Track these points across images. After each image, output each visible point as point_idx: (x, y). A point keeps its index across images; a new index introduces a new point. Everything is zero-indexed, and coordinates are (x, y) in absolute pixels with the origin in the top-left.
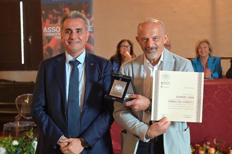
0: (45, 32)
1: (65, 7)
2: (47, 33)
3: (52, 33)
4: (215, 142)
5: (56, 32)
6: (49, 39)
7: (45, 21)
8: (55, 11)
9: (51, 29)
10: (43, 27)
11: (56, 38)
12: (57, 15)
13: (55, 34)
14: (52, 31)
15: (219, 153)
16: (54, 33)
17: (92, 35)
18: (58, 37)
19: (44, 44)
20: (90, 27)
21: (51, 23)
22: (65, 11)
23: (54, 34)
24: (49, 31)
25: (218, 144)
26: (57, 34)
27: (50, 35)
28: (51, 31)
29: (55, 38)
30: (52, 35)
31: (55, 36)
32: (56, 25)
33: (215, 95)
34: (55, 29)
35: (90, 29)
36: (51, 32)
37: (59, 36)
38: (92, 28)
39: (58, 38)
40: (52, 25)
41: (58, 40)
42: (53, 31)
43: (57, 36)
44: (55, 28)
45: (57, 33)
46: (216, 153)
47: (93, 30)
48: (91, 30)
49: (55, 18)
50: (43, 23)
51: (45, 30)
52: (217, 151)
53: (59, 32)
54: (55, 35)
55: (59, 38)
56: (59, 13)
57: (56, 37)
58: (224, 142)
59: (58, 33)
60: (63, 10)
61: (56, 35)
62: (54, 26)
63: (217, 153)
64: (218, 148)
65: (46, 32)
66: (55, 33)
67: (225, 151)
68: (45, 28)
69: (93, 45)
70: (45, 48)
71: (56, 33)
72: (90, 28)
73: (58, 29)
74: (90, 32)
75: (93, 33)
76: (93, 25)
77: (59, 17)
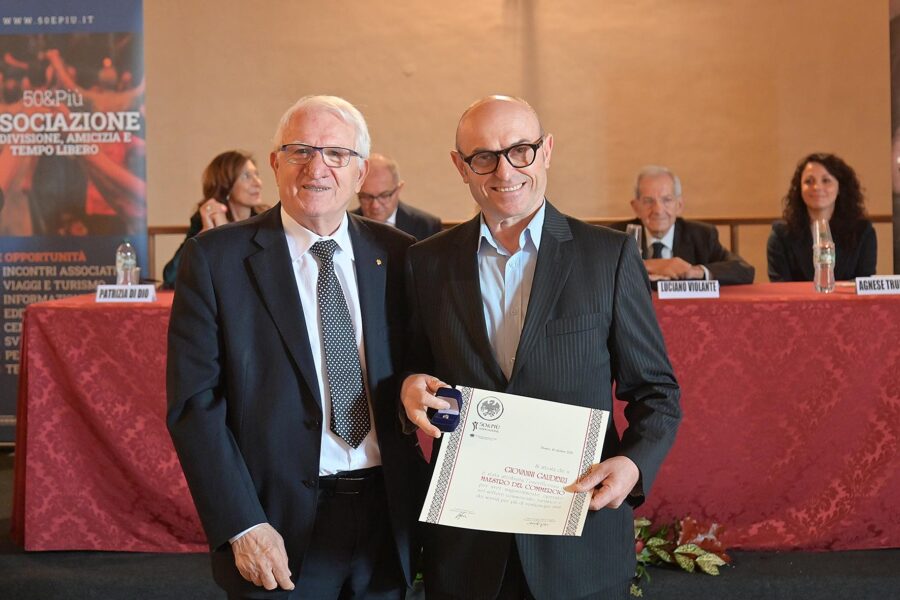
1: (45, 49)
3: (1, 136)
5: (14, 131)
8: (9, 59)
11: (14, 153)
12: (18, 75)
13: (12, 140)
14: (3, 129)
16: (6, 133)
17: (140, 142)
18: (21, 148)
20: (133, 117)
22: (47, 62)
23: (8, 139)
26: (20, 139)
29: (11, 151)
30: (2, 142)
31: (13, 144)
32: (14, 107)
34: (12, 122)
35: (134, 124)
37: (26, 145)
38: (141, 121)
39: (21, 153)
41: (24, 157)
42: (5, 127)
43: (19, 144)
44: (9, 117)
45: (18, 136)
47: (143, 127)
48: (137, 127)
49: (11, 84)
53: (24, 133)
54: (9, 142)
56: (24, 66)
57: (14, 148)
59: (22, 136)
60: (41, 56)
61: (16, 141)
62: (7, 112)
66: (9, 136)
69: (144, 178)
71: (13, 135)
72: (135, 121)
73: (21, 123)
74: (133, 133)
75: (144, 138)
76: (143, 109)
77: (26, 81)
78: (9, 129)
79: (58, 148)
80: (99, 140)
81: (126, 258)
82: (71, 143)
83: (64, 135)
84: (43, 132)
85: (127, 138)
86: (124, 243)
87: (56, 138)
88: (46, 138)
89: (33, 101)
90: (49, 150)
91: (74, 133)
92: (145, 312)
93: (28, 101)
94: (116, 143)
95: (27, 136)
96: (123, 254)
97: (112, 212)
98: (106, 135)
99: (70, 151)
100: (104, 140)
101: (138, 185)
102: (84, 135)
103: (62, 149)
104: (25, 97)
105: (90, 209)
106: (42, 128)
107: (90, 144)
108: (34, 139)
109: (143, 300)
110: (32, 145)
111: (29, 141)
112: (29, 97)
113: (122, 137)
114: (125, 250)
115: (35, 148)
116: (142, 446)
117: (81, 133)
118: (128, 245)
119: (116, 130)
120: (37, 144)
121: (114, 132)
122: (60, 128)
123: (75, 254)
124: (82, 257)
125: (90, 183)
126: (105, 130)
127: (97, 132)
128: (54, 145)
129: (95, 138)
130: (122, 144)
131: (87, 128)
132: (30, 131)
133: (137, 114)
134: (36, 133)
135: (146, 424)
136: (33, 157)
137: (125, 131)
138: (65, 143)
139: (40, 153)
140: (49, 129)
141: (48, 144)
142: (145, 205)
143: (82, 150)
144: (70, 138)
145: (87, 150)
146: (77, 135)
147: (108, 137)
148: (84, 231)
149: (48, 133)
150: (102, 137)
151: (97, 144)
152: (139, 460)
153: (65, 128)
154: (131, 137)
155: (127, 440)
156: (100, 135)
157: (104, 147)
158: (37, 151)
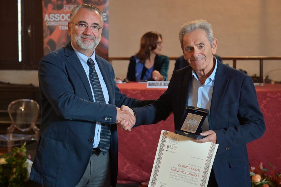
0: (47, 20)
2: (49, 21)
3: (55, 22)
4: (261, 167)
5: (60, 21)
6: (52, 29)
7: (46, 6)
9: (55, 17)
10: (44, 14)
11: (60, 29)
13: (60, 24)
14: (56, 20)
15: (266, 182)
16: (57, 21)
17: (107, 25)
18: (63, 27)
19: (44, 35)
21: (54, 9)
24: (52, 19)
25: (265, 170)
26: (62, 24)
27: (53, 24)
28: (54, 19)
29: (59, 28)
30: (56, 24)
31: (60, 25)
32: (61, 11)
33: (263, 105)
34: (59, 17)
36: (55, 21)
37: (64, 26)
39: (63, 29)
40: (55, 11)
41: (63, 31)
42: (57, 19)
43: (62, 25)
44: (59, 15)
46: (262, 182)
47: (108, 18)
48: (105, 19)
49: (59, 2)
50: (44, 9)
51: (46, 17)
52: (263, 179)
53: (64, 21)
54: (58, 24)
55: (64, 28)
57: (60, 27)
58: (273, 167)
59: (63, 22)
61: (61, 24)
62: (57, 13)
63: (264, 181)
64: (265, 174)
65: (48, 20)
67: (275, 178)
68: (47, 15)
69: (108, 39)
70: (46, 40)
71: (60, 22)
72: (105, 17)
73: (63, 17)
76: (108, 12)
77: (65, 2)
78: (59, 20)
89: (67, 9)
93: (65, 9)
95: (65, 22)
104: (64, 8)
111: (66, 24)
112: (66, 8)
133: (105, 14)
136: (67, 30)
154: (104, 23)
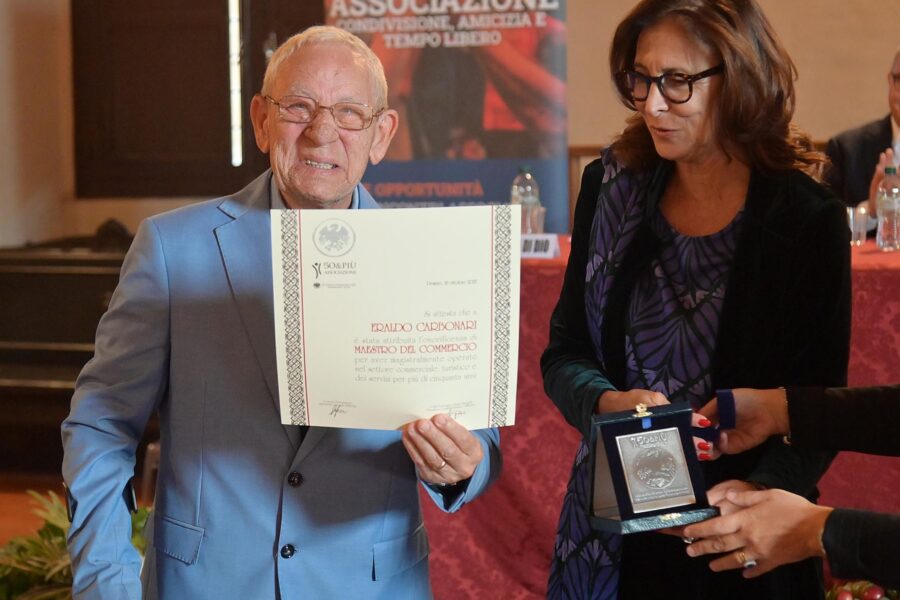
0: (339, 13)
2: (346, 19)
3: (371, 21)
5: (388, 14)
9: (368, 3)
11: (388, 45)
13: (386, 26)
14: (373, 11)
16: (378, 18)
17: (559, 26)
18: (397, 38)
23: (380, 26)
24: (358, 8)
26: (396, 26)
27: (360, 27)
28: (364, 9)
29: (384, 42)
30: (372, 29)
31: (387, 32)
34: (385, 2)
36: (368, 16)
37: (403, 32)
39: (398, 44)
41: (400, 50)
42: (377, 8)
43: (395, 31)
45: (395, 20)
51: (337, 4)
53: (402, 16)
54: (382, 29)
55: (403, 41)
57: (388, 38)
59: (399, 21)
61: (390, 27)
65: (345, 13)
66: (382, 21)
69: (564, 78)
71: (387, 20)
73: (397, 2)
74: (549, 12)
75: (564, 20)
78: (380, 12)
79: (447, 36)
80: (502, 24)
81: (525, 194)
82: (464, 30)
83: (454, 18)
84: (427, 15)
85: (540, 20)
86: (522, 172)
87: (443, 23)
88: (431, 23)
90: (435, 40)
91: (467, 15)
92: (541, 271)
94: (526, 28)
95: (406, 21)
96: (522, 189)
97: (518, 126)
98: (511, 16)
99: (463, 40)
100: (510, 24)
101: (556, 87)
102: (482, 18)
103: (451, 38)
105: (489, 122)
106: (425, 9)
107: (490, 30)
108: (414, 24)
109: (541, 255)
110: (411, 33)
111: (408, 27)
113: (533, 19)
114: (524, 183)
115: (416, 37)
116: (536, 461)
117: (477, 14)
118: (529, 176)
119: (526, 9)
120: (418, 32)
121: (521, 12)
122: (449, 9)
123: (468, 186)
124: (478, 190)
125: (489, 86)
126: (510, 10)
127: (500, 12)
128: (441, 32)
129: (497, 21)
130: (534, 30)
131: (486, 7)
132: (409, 13)
134: (417, 16)
135: (541, 429)
136: (413, 50)
137: (537, 10)
138: (456, 30)
139: (422, 44)
140: (434, 9)
141: (434, 31)
142: (565, 115)
143: (478, 38)
144: (463, 23)
145: (485, 39)
146: (473, 18)
147: (514, 20)
148: (481, 153)
149: (434, 15)
150: (506, 20)
151: (499, 30)
152: (533, 479)
153: (456, 9)
154: (546, 19)
155: (515, 451)
156: (502, 17)
157: (507, 33)
158: (418, 41)
